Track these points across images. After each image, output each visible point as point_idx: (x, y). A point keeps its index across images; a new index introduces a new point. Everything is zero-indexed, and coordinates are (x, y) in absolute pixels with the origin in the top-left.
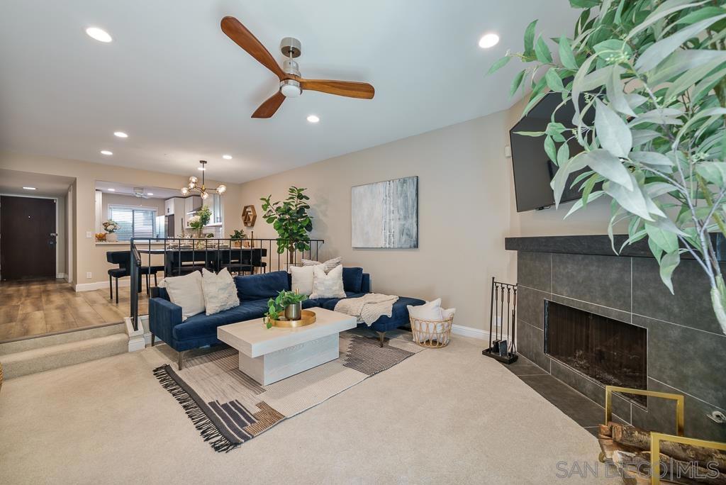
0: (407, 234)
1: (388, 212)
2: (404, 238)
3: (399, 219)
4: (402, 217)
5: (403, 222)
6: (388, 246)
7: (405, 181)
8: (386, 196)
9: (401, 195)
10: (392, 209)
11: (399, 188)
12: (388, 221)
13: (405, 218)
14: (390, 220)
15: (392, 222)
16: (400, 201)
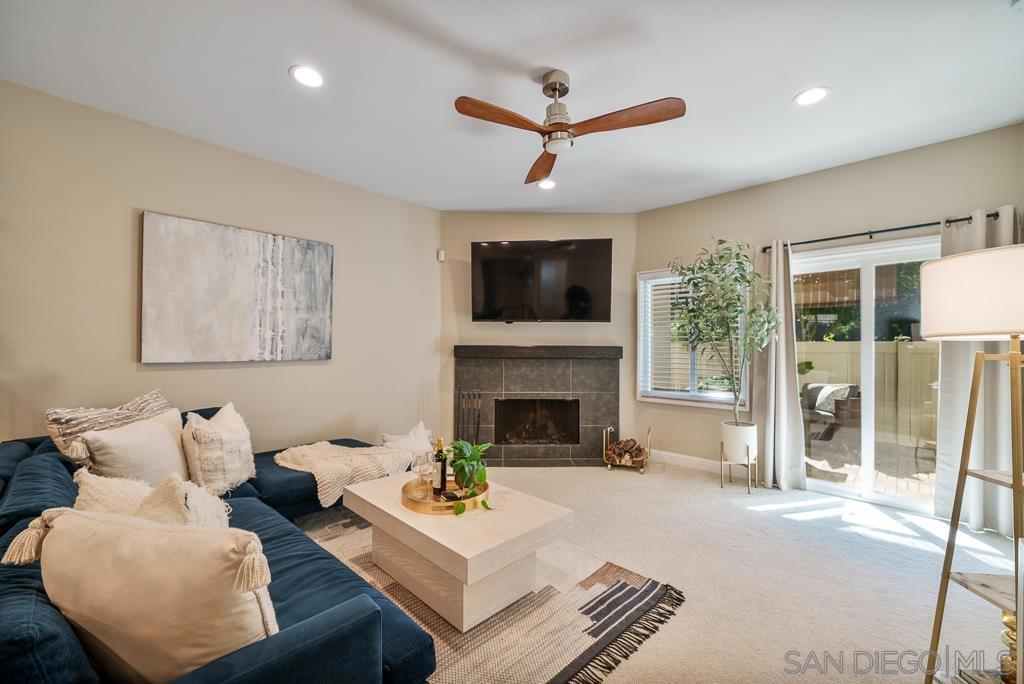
0: (313, 337)
1: (269, 294)
2: (306, 343)
3: (297, 309)
4: (303, 306)
5: (303, 315)
6: (268, 357)
7: (309, 246)
8: (266, 261)
9: (302, 266)
10: (280, 288)
11: (298, 255)
12: (269, 309)
13: (310, 309)
14: (275, 308)
15: (280, 314)
16: (299, 279)
